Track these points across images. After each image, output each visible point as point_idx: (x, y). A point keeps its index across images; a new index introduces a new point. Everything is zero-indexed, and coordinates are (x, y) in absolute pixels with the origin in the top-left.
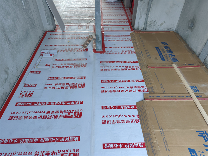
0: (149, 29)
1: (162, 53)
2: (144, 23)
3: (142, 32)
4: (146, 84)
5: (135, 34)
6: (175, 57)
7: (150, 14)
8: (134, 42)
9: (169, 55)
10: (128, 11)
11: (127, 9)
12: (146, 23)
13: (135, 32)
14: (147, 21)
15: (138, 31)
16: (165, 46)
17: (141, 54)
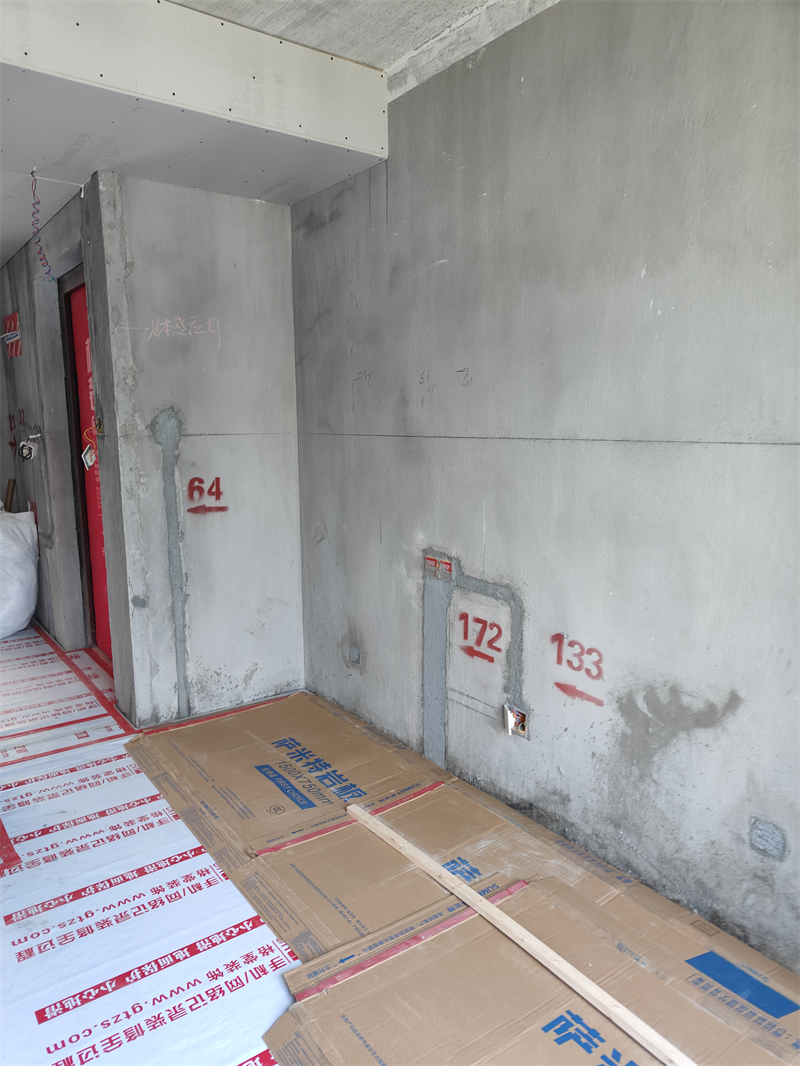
0: (201, 707)
1: (293, 781)
2: (177, 687)
3: (177, 727)
4: (274, 930)
5: (147, 741)
6: (347, 780)
7: (189, 649)
8: (157, 773)
9: (321, 779)
10: (84, 661)
11: (77, 657)
12: (183, 685)
13: (146, 734)
14: (185, 678)
15: (157, 728)
16: (293, 750)
17: (204, 813)
